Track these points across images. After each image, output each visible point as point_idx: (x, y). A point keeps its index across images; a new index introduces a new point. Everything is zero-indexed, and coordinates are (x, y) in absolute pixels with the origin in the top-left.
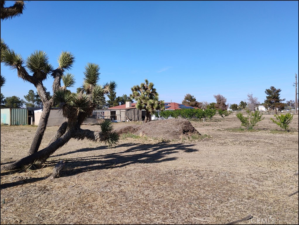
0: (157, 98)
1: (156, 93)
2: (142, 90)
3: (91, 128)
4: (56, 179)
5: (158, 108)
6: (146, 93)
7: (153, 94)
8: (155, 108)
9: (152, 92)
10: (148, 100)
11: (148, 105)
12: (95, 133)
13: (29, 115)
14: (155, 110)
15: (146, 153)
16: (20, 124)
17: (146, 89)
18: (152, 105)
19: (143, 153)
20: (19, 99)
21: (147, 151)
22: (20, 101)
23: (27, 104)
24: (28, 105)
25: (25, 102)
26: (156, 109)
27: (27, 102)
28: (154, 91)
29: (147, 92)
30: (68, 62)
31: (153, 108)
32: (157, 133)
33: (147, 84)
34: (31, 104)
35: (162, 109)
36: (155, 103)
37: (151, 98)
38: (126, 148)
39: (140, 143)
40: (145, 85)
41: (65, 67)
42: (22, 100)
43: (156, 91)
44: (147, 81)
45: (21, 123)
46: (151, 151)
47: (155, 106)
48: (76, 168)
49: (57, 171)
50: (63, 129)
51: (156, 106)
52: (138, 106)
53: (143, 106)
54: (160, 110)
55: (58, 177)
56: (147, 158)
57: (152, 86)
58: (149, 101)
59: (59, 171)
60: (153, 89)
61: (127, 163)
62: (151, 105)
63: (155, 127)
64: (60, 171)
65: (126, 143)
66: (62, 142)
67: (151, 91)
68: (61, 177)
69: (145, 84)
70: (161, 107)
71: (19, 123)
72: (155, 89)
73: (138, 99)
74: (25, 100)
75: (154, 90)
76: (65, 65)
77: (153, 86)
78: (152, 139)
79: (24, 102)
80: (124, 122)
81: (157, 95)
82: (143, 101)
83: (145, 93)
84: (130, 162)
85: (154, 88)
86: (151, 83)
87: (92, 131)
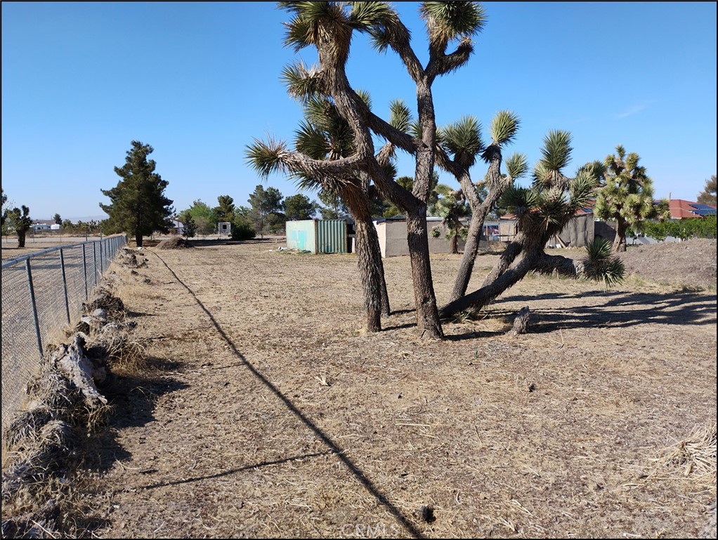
0: (649, 188)
1: (644, 177)
2: (610, 173)
3: (568, 253)
4: (521, 336)
5: (652, 215)
6: (620, 180)
7: (637, 180)
8: (643, 214)
9: (634, 177)
10: (626, 195)
11: (627, 207)
12: (575, 263)
13: (348, 233)
14: (643, 219)
15: (656, 308)
16: (336, 251)
17: (618, 169)
18: (637, 208)
19: (649, 308)
20: (309, 199)
21: (658, 306)
22: (311, 205)
23: (323, 211)
24: (325, 213)
25: (320, 207)
26: (646, 217)
27: (323, 205)
28: (640, 174)
29: (622, 177)
30: (508, 129)
31: (637, 214)
32: (667, 272)
33: (622, 155)
34: (330, 211)
35: (661, 217)
36: (646, 201)
37: (633, 190)
38: (604, 300)
39: (630, 291)
40: (616, 161)
41: (504, 140)
42: (314, 202)
43: (647, 174)
44: (621, 150)
45: (338, 249)
46: (665, 307)
47: (644, 210)
48: (540, 323)
49: (522, 323)
50: (511, 254)
51: (648, 209)
52: (600, 211)
53: (614, 209)
54: (657, 219)
55: (524, 333)
56: (666, 317)
57: (634, 160)
58: (628, 198)
59: (525, 323)
60: (637, 169)
61: (631, 322)
62: (634, 207)
63: (657, 259)
64: (527, 323)
65: (595, 290)
66: (516, 276)
67: (632, 174)
68: (528, 333)
69: (617, 157)
70: (659, 212)
71: (331, 250)
72: (642, 168)
73: (599, 194)
74: (319, 202)
75: (639, 172)
76: (504, 137)
77: (636, 161)
78: (654, 284)
79: (317, 206)
80: (553, 248)
81: (647, 181)
82: (613, 200)
83: (618, 179)
84: (635, 321)
85: (639, 165)
86: (633, 155)
87: (568, 259)
